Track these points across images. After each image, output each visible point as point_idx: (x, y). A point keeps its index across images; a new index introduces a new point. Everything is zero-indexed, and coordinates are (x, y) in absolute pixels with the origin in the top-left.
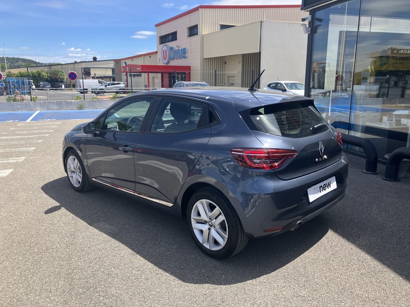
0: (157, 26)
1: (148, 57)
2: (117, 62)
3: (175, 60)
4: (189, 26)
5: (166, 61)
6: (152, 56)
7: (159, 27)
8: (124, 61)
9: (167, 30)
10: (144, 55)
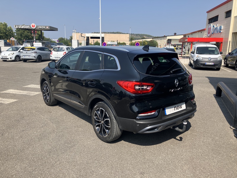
0: (208, 12)
1: (200, 33)
2: (185, 36)
3: (214, 34)
4: (226, 11)
5: (209, 35)
6: (202, 32)
7: (208, 13)
8: (188, 35)
9: (213, 15)
10: (199, 31)
